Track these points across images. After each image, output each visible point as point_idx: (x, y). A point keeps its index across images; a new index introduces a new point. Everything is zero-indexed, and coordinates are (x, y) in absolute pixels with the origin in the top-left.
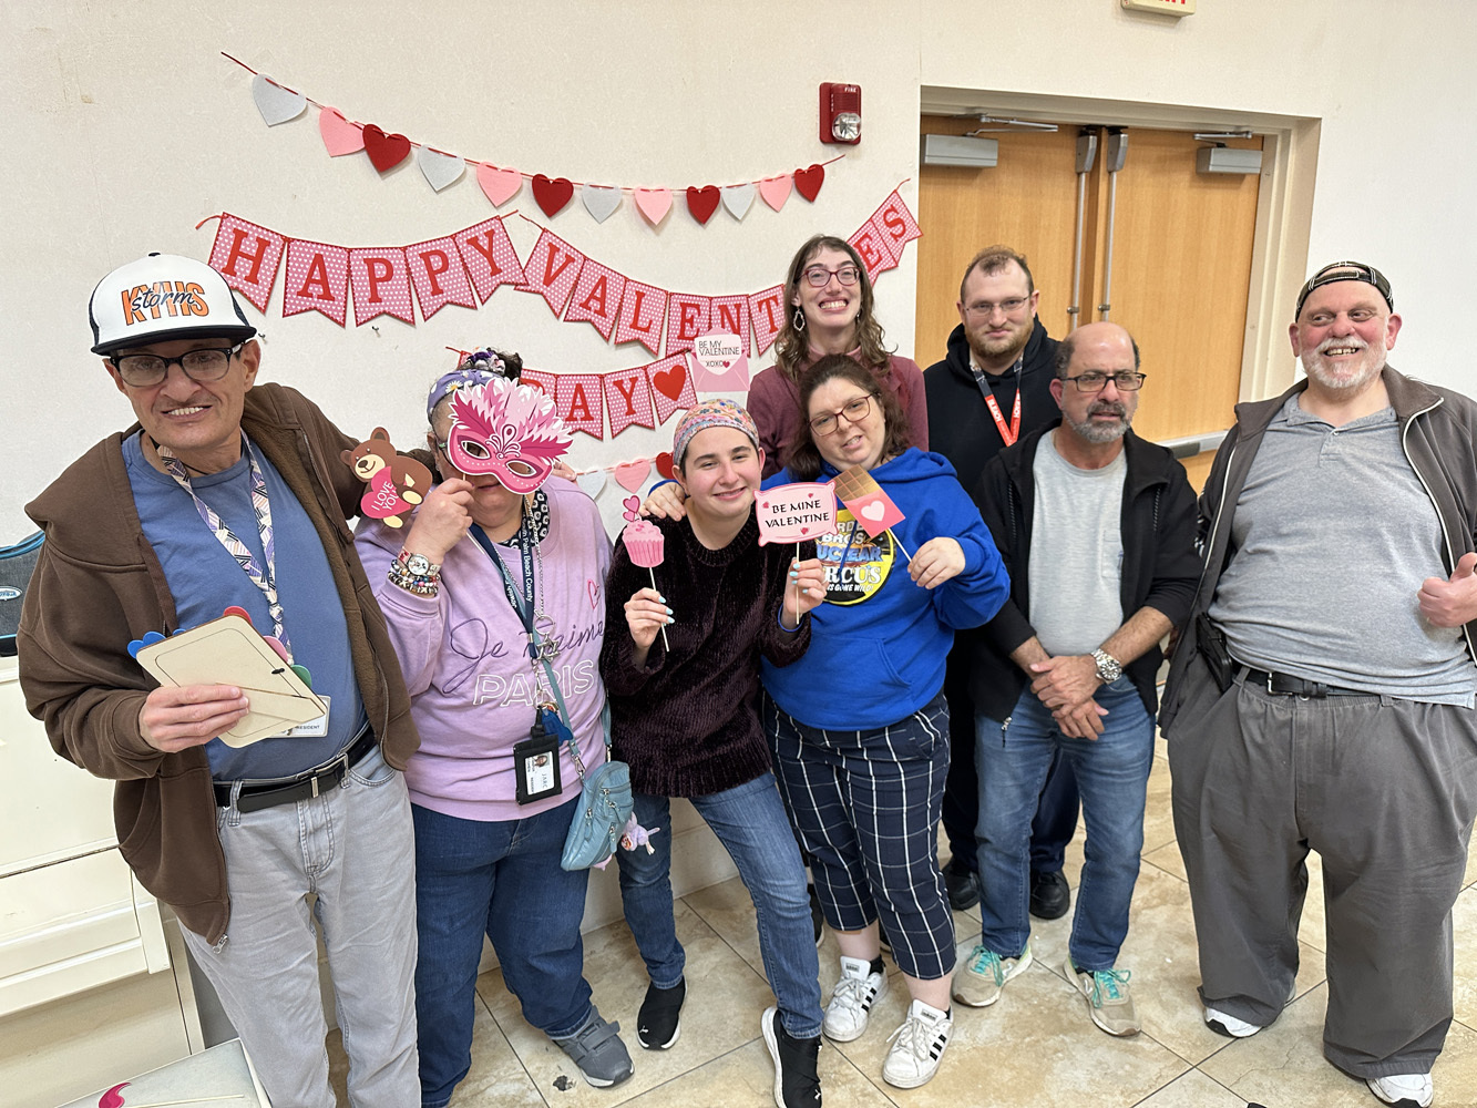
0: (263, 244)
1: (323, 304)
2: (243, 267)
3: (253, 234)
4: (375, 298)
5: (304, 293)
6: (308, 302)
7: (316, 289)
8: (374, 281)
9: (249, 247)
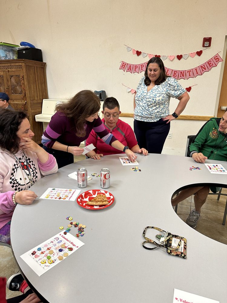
0: (125, 64)
1: (130, 71)
2: (123, 67)
3: (125, 63)
4: (135, 70)
5: (128, 69)
6: (129, 70)
7: (130, 69)
8: (135, 68)
9: (124, 65)
